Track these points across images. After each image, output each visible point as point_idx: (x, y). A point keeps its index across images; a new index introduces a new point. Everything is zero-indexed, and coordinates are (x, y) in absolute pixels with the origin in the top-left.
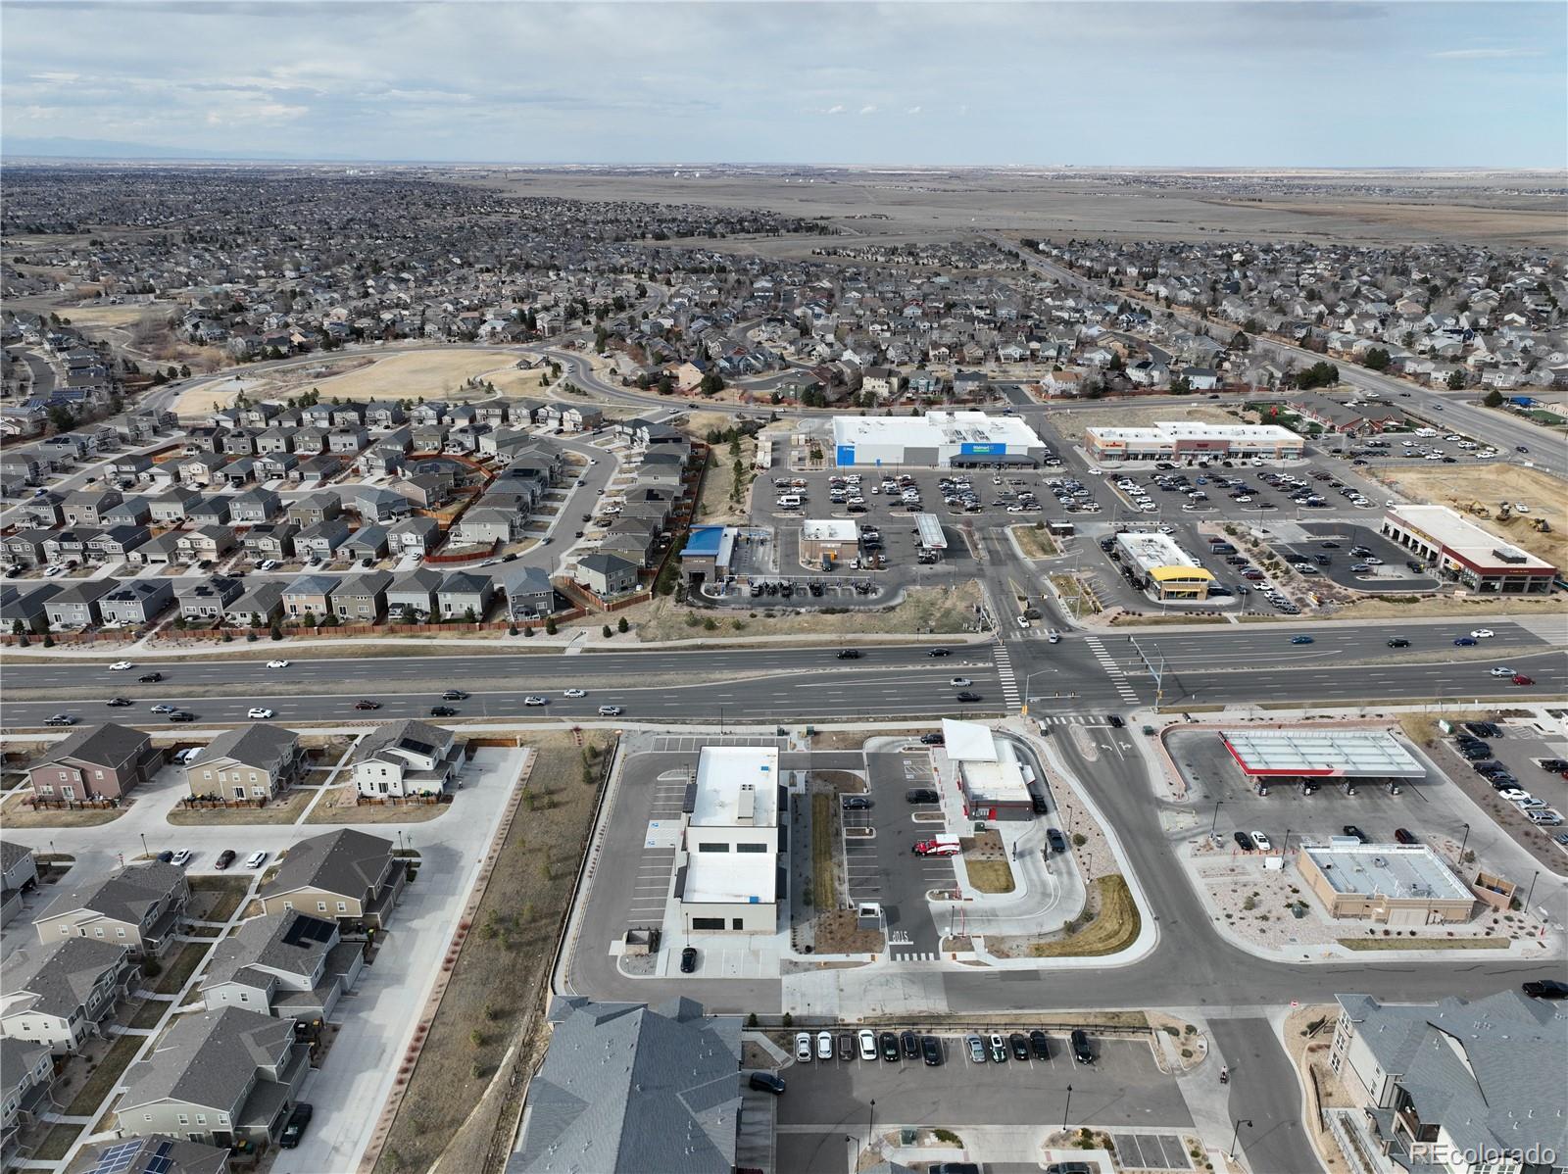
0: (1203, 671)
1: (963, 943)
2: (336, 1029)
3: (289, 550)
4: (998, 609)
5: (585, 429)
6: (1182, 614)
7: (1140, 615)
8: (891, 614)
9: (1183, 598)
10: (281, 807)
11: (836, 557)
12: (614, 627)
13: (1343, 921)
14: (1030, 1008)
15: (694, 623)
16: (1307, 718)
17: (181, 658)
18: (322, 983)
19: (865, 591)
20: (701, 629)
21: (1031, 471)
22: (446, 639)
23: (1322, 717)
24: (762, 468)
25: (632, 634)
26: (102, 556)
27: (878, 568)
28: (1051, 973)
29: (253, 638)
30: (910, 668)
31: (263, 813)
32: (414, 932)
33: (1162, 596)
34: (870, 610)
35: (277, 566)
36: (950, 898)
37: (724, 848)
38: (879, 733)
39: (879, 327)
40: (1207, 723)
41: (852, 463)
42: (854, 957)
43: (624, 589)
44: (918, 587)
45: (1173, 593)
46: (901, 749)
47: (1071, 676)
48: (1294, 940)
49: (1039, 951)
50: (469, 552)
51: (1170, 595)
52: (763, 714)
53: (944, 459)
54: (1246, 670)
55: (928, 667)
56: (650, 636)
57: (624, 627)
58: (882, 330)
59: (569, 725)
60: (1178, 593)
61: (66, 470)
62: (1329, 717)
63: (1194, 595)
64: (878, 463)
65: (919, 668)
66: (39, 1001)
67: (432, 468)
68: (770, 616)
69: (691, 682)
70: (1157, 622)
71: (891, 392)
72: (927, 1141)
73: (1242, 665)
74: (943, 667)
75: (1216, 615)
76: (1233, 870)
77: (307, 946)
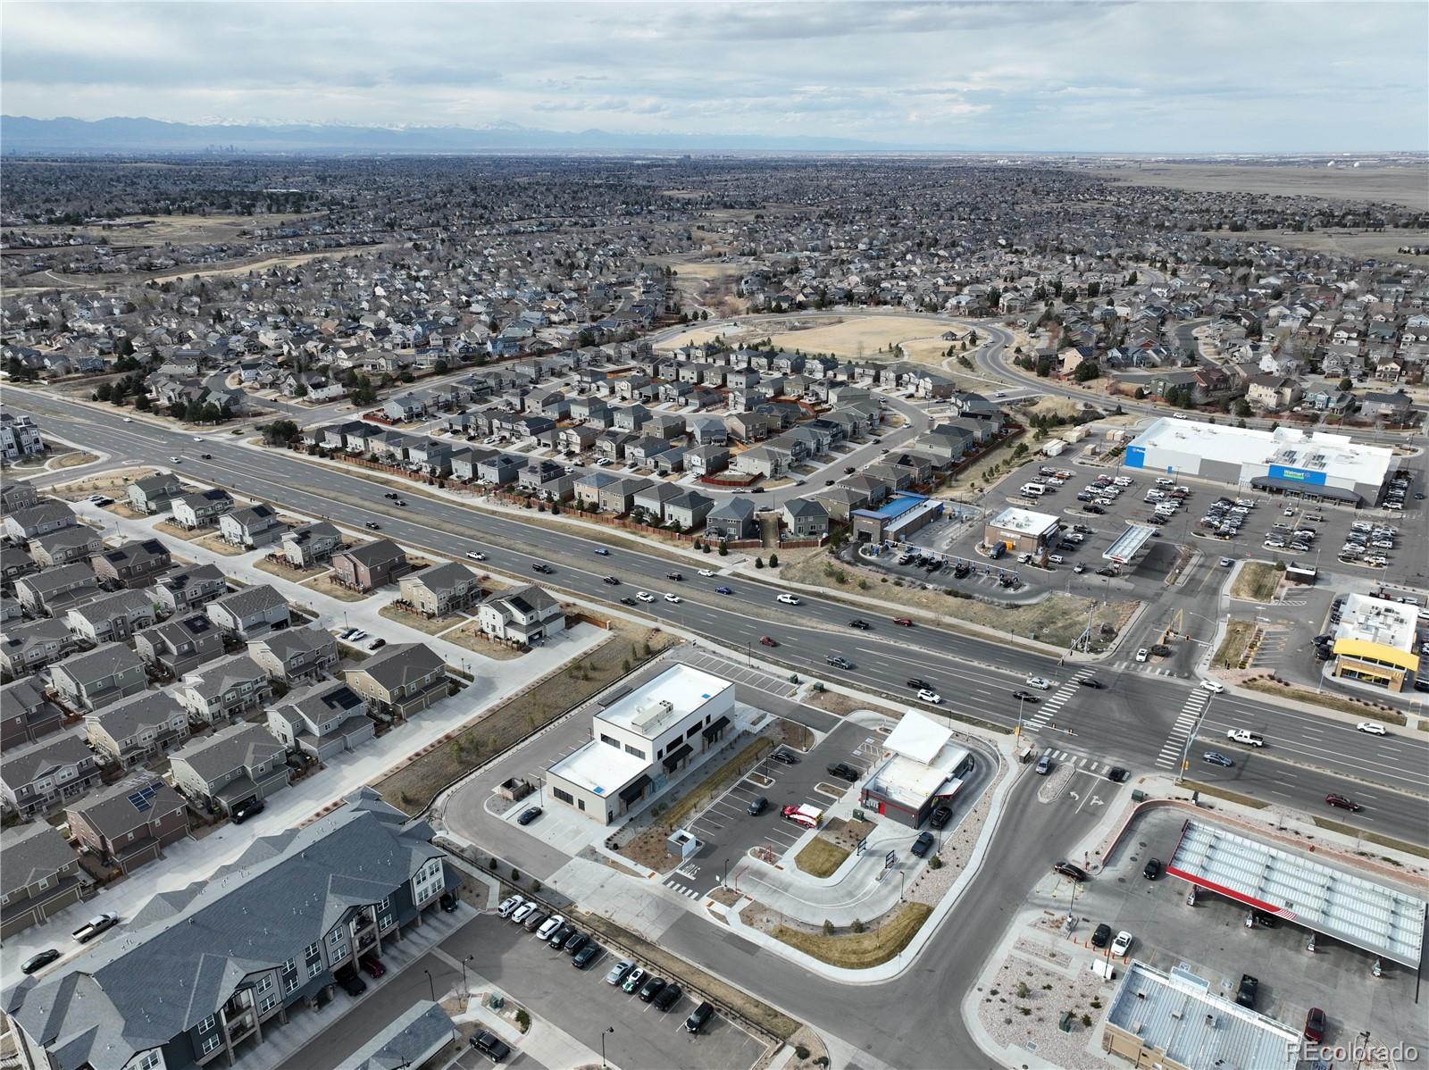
0: (1290, 763)
1: (730, 898)
2: (322, 768)
3: (621, 453)
4: (1132, 636)
5: (934, 397)
6: (1346, 698)
7: (1287, 684)
8: (1010, 612)
9: (1369, 682)
10: (439, 622)
11: (1014, 548)
12: (766, 561)
13: (1112, 1059)
14: (717, 971)
15: (830, 574)
16: (1362, 854)
17: (494, 513)
18: (328, 736)
19: (1008, 584)
20: (833, 580)
21: (1352, 509)
22: (653, 541)
23: (1385, 859)
24: (1046, 455)
25: (777, 570)
26: (519, 436)
27: (1046, 567)
28: (770, 956)
29: (542, 509)
30: (976, 664)
31: (426, 623)
32: (420, 727)
33: (1339, 673)
34: (992, 603)
35: (608, 464)
36: (765, 859)
37: (616, 743)
38: (876, 709)
39: (1346, 335)
40: (1222, 814)
41: (1141, 466)
42: (640, 868)
43: (811, 533)
44: (1068, 595)
45: (1352, 672)
46: (877, 729)
47: (1124, 718)
48: (1034, 1047)
49: (781, 934)
50: (736, 479)
51: (1347, 673)
52: (803, 662)
53: (1246, 477)
54: (1351, 779)
55: (993, 668)
56: (789, 576)
57: (774, 563)
58: (1349, 338)
59: (653, 625)
60: (1361, 675)
61: (560, 375)
62: (1396, 863)
63: (1385, 682)
64: (1170, 470)
65: (983, 666)
66: (201, 685)
67: (767, 410)
68: (898, 584)
69: (778, 620)
70: (1302, 698)
71: (1279, 405)
72: (508, 1014)
73: (1349, 771)
74: (1008, 672)
75: (1393, 713)
76: (1054, 955)
77: (333, 707)
